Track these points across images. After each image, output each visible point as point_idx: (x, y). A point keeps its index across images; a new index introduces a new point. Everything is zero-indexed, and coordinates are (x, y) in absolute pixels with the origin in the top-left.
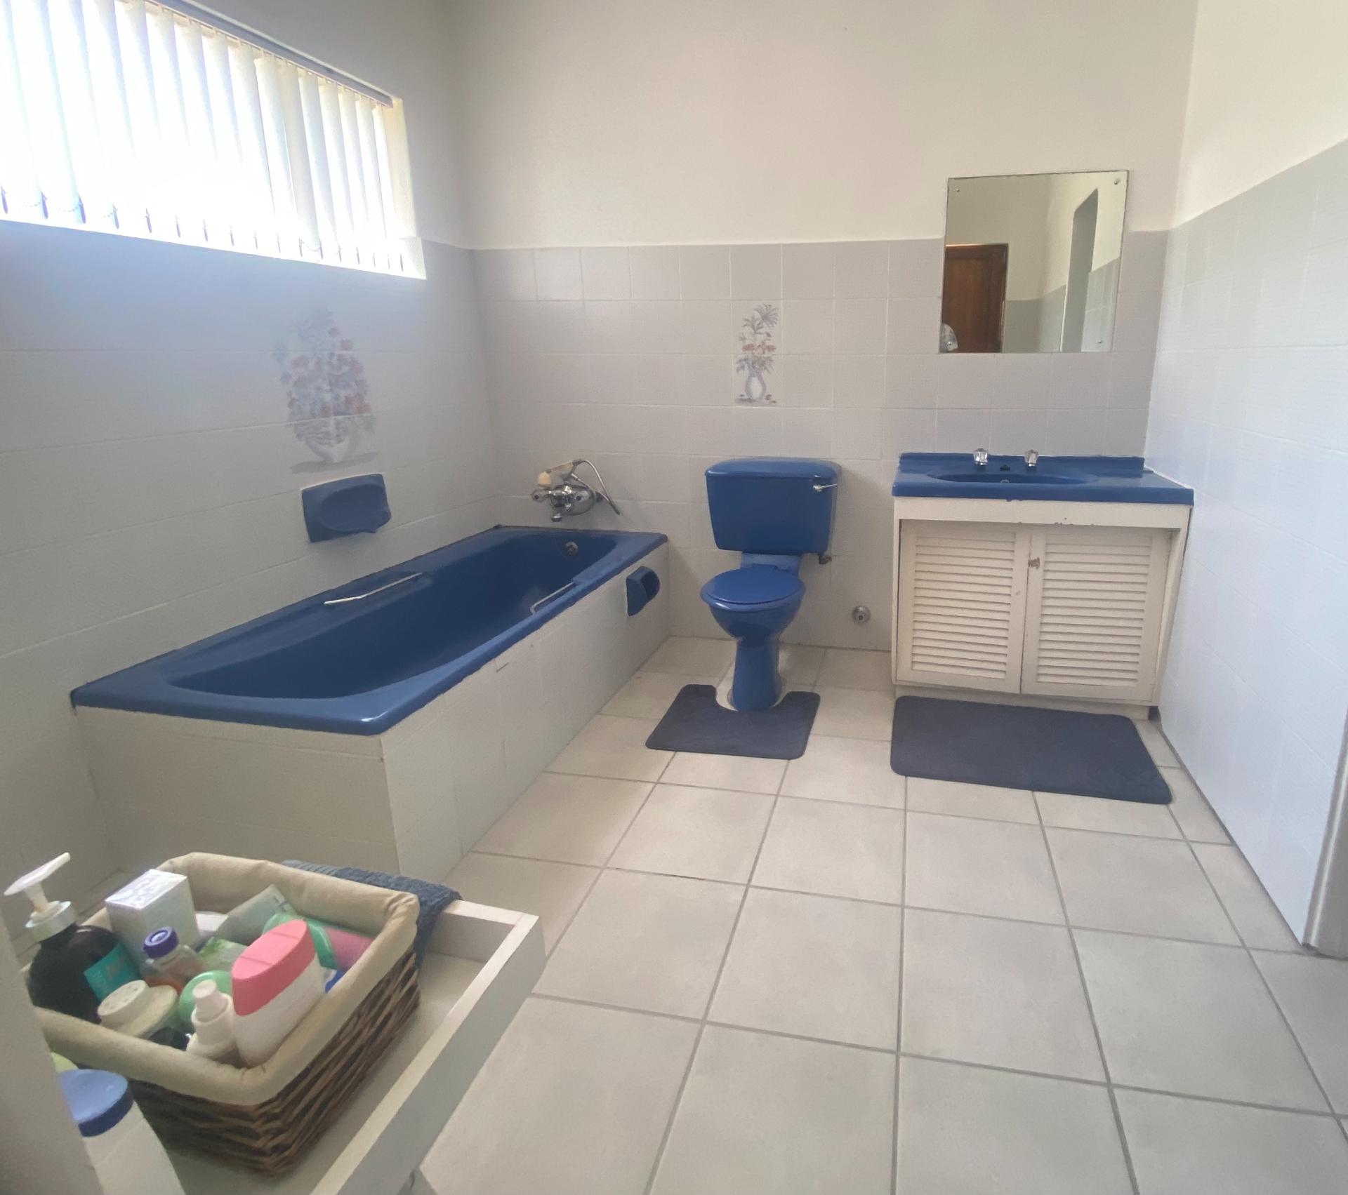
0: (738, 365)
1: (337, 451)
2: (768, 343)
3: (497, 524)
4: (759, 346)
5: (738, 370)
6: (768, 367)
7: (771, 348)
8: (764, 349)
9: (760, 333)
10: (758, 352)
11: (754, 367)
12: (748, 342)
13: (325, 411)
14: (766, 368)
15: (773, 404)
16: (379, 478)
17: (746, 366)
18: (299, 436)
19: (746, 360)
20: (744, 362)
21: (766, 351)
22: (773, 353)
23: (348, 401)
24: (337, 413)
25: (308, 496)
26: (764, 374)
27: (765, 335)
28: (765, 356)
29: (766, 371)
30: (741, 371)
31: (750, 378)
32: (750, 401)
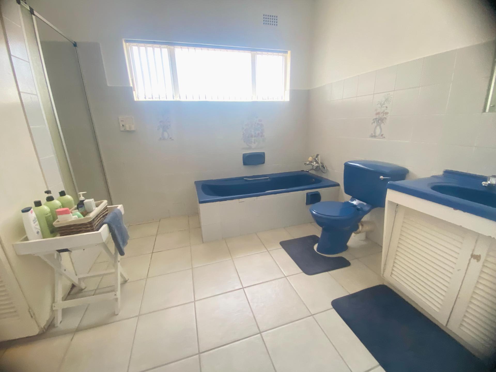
0: (373, 121)
1: (253, 146)
2: (386, 111)
3: (302, 170)
4: (382, 113)
5: (372, 123)
6: (384, 122)
7: (387, 113)
8: (384, 114)
9: (383, 107)
10: (381, 115)
11: (378, 122)
12: (378, 111)
13: (252, 136)
14: (383, 122)
15: (383, 138)
16: (264, 153)
17: (376, 122)
18: (244, 142)
19: (376, 119)
20: (375, 120)
21: (385, 115)
22: (387, 115)
23: (258, 134)
24: (255, 137)
25: (244, 155)
26: (382, 125)
27: (385, 107)
28: (384, 117)
29: (383, 123)
30: (373, 124)
31: (376, 127)
32: (375, 136)
